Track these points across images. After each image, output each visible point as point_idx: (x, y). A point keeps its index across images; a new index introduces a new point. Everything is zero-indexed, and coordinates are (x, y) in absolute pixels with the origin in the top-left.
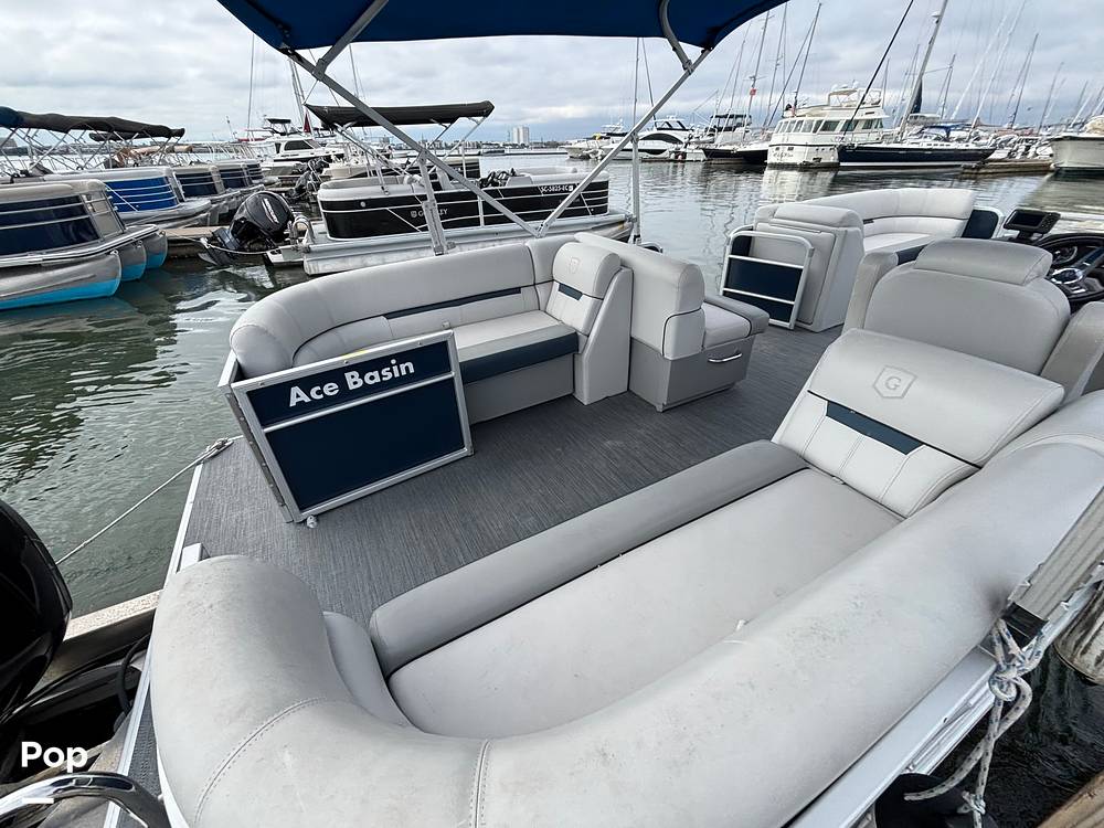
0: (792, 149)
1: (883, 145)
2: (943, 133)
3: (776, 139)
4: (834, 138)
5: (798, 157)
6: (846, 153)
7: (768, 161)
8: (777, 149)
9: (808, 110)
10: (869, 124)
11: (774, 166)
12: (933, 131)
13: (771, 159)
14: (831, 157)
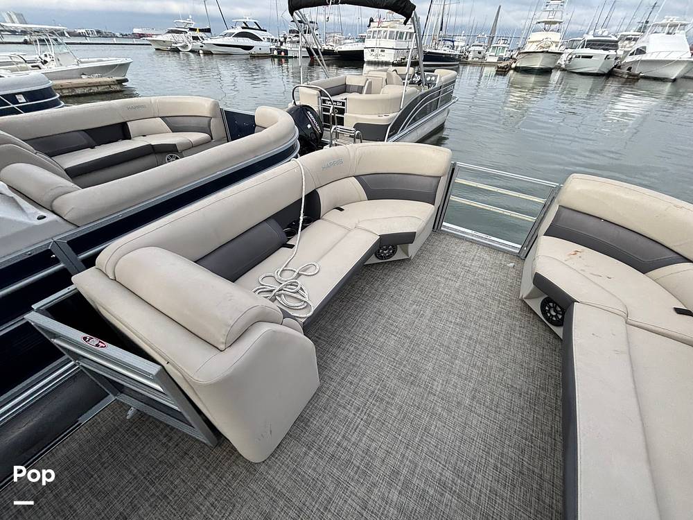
0: (383, 51)
2: (450, 43)
3: (370, 43)
5: (389, 56)
7: (365, 60)
8: (373, 51)
11: (371, 63)
12: (447, 43)
13: (368, 57)
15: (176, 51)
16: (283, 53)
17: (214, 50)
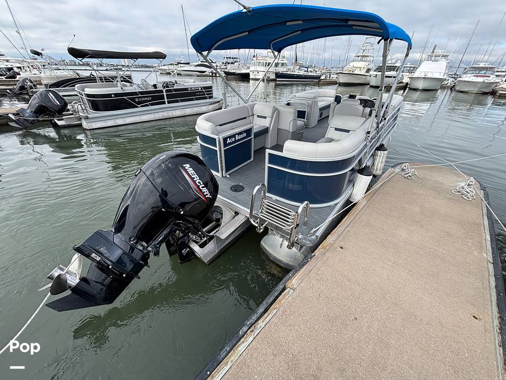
0: (258, 73)
1: (289, 73)
2: (306, 69)
3: (252, 68)
4: (273, 69)
5: (261, 76)
6: (278, 75)
8: (253, 73)
9: (261, 58)
10: (283, 64)
11: (253, 79)
12: (303, 68)
13: (251, 77)
14: (273, 77)
15: (169, 74)
16: (214, 75)
17: (183, 73)
